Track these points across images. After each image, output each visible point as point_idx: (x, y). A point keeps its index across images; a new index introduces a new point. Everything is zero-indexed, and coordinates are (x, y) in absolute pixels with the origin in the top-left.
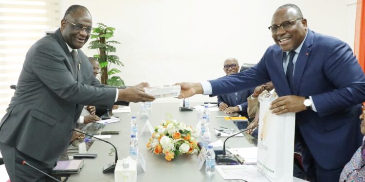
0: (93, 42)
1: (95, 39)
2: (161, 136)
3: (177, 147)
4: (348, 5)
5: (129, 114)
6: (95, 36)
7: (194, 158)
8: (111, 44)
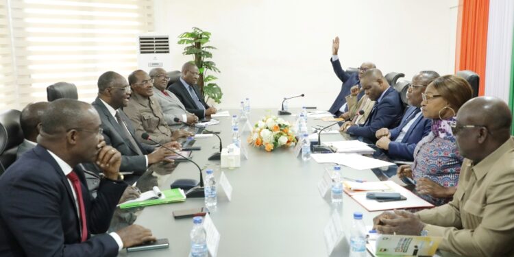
0: (188, 48)
1: (190, 45)
2: (261, 129)
3: (276, 140)
5: (228, 118)
6: (191, 42)
7: (292, 149)
8: (207, 50)
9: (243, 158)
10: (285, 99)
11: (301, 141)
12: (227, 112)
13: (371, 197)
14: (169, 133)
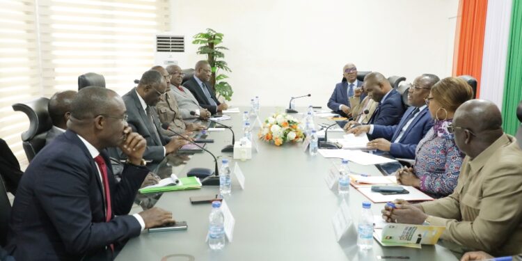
0: (201, 48)
1: (204, 45)
2: (271, 125)
3: (285, 135)
4: (450, 18)
5: (239, 114)
6: (205, 42)
7: (299, 144)
8: (220, 50)
9: (254, 151)
10: (293, 98)
11: (308, 137)
12: (237, 109)
13: (375, 190)
14: (184, 127)
